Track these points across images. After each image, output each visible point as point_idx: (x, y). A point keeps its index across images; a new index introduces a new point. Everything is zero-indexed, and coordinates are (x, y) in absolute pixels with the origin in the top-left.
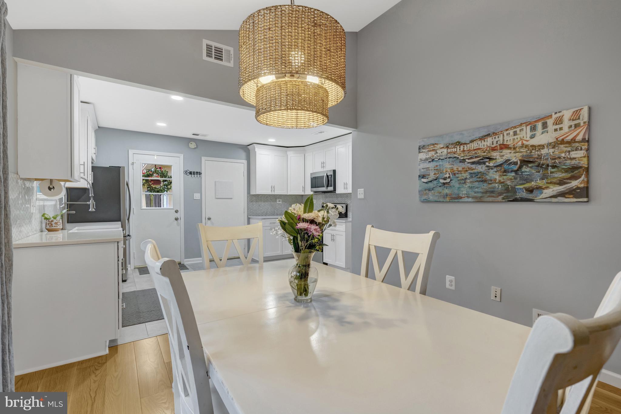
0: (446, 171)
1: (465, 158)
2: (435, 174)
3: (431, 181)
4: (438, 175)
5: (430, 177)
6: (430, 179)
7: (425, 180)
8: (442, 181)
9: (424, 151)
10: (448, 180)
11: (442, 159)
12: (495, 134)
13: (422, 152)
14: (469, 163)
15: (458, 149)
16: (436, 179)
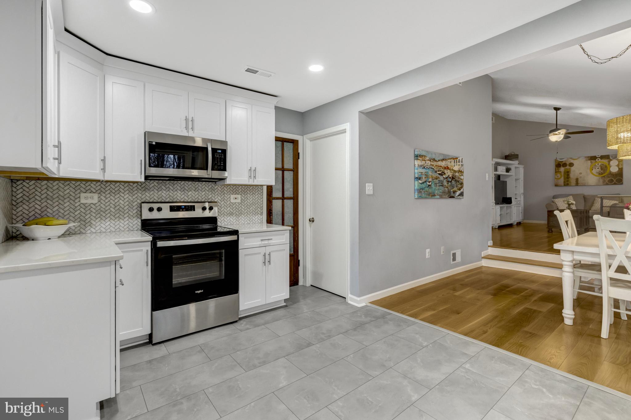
0: (430, 177)
1: (437, 170)
2: (425, 178)
3: (423, 183)
4: (426, 179)
5: (423, 180)
6: (423, 181)
7: (420, 182)
8: (428, 183)
9: (420, 159)
10: (430, 184)
11: (428, 168)
12: (446, 160)
13: (419, 160)
14: (438, 174)
15: (435, 163)
16: (425, 182)
